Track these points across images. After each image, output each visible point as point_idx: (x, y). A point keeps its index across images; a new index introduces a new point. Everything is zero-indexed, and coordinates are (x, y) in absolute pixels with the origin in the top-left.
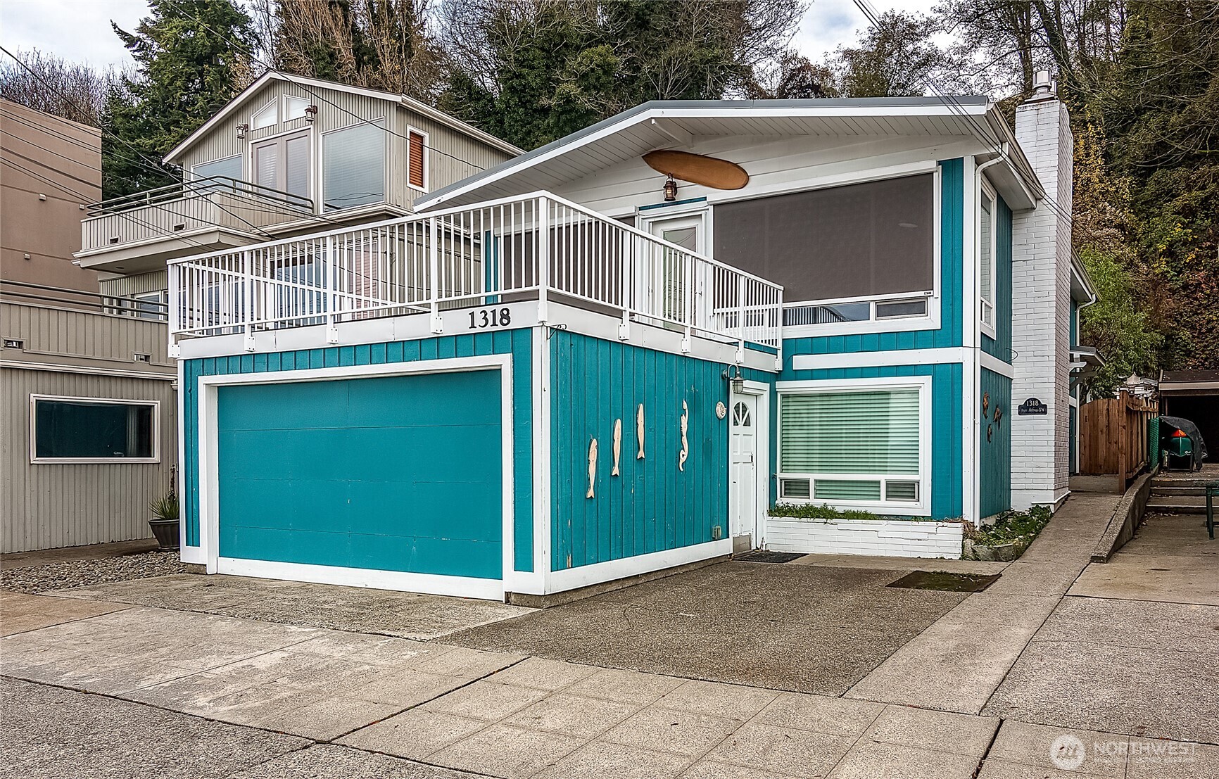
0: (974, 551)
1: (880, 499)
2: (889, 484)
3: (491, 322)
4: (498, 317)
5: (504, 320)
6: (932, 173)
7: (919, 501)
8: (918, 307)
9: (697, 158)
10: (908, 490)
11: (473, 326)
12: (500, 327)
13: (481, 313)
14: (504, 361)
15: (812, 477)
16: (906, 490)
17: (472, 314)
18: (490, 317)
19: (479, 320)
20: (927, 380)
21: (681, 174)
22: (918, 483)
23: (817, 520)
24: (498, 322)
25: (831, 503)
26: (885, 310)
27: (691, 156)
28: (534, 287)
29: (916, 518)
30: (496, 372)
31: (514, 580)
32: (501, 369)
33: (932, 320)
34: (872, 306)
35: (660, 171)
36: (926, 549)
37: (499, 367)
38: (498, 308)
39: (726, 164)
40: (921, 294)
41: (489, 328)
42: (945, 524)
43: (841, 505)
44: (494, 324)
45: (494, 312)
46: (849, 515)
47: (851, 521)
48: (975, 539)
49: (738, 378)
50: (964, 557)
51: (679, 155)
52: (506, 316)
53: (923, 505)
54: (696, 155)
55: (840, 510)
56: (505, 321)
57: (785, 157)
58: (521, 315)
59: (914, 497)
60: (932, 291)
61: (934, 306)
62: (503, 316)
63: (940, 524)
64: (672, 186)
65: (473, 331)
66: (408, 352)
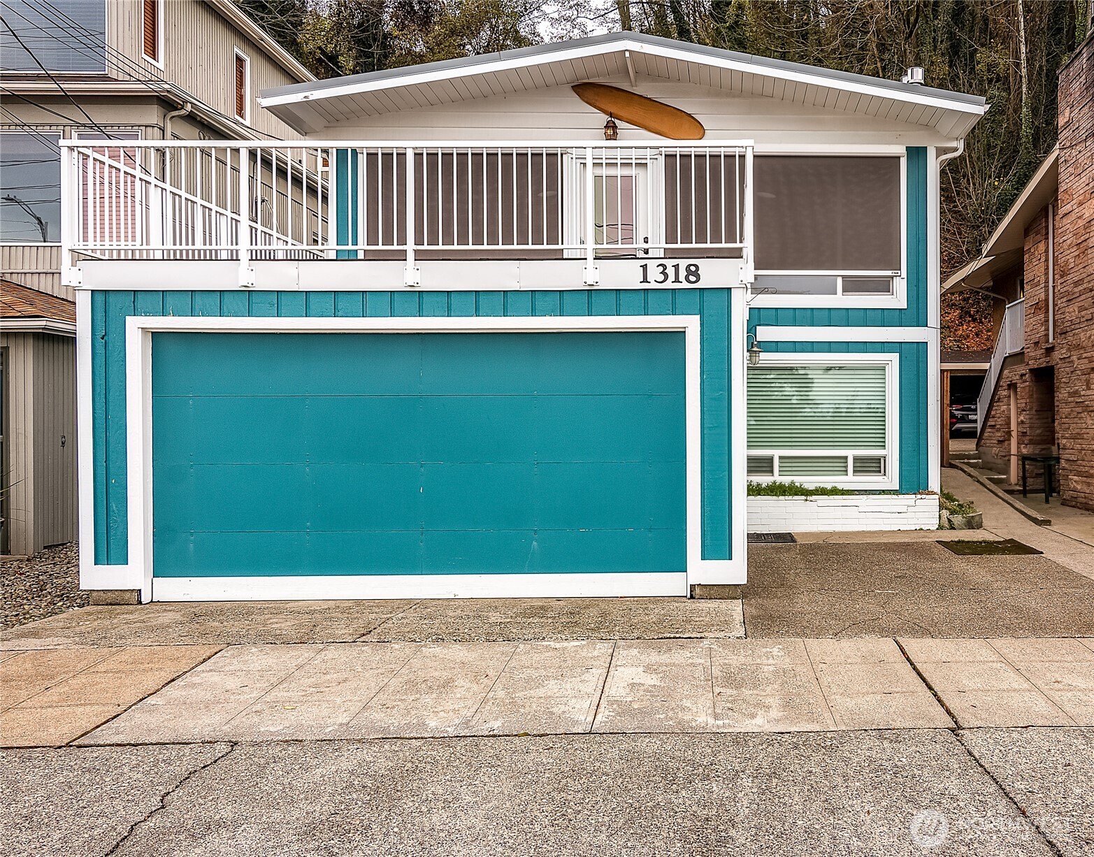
0: (949, 521)
1: (847, 475)
2: (856, 459)
3: (672, 277)
4: (683, 273)
5: (690, 276)
6: (899, 158)
7: (885, 475)
8: (884, 286)
9: (643, 100)
10: (874, 465)
11: (645, 280)
12: (685, 285)
13: (658, 266)
14: (691, 324)
15: (776, 453)
16: (872, 465)
17: (645, 267)
18: (671, 272)
19: (654, 274)
20: (895, 357)
21: (621, 113)
22: (885, 457)
23: (796, 497)
24: (682, 277)
25: (799, 480)
26: (852, 286)
27: (635, 97)
28: (738, 245)
29: (883, 492)
30: (678, 336)
31: (702, 570)
32: (685, 332)
33: (898, 298)
34: (840, 281)
35: (595, 107)
36: (905, 521)
37: (683, 330)
38: (683, 264)
39: (679, 112)
40: (889, 273)
41: (669, 285)
42: (924, 496)
43: (809, 482)
44: (677, 280)
45: (676, 267)
46: (822, 492)
47: (831, 497)
48: (949, 509)
49: (755, 349)
50: (941, 527)
51: (621, 93)
52: (693, 273)
53: (892, 479)
54: (641, 96)
55: (811, 487)
56: (692, 278)
57: (746, 116)
58: (713, 273)
59: (880, 472)
60: (899, 272)
61: (900, 286)
62: (689, 272)
63: (919, 496)
64: (611, 126)
65: (645, 286)
66: (539, 304)
